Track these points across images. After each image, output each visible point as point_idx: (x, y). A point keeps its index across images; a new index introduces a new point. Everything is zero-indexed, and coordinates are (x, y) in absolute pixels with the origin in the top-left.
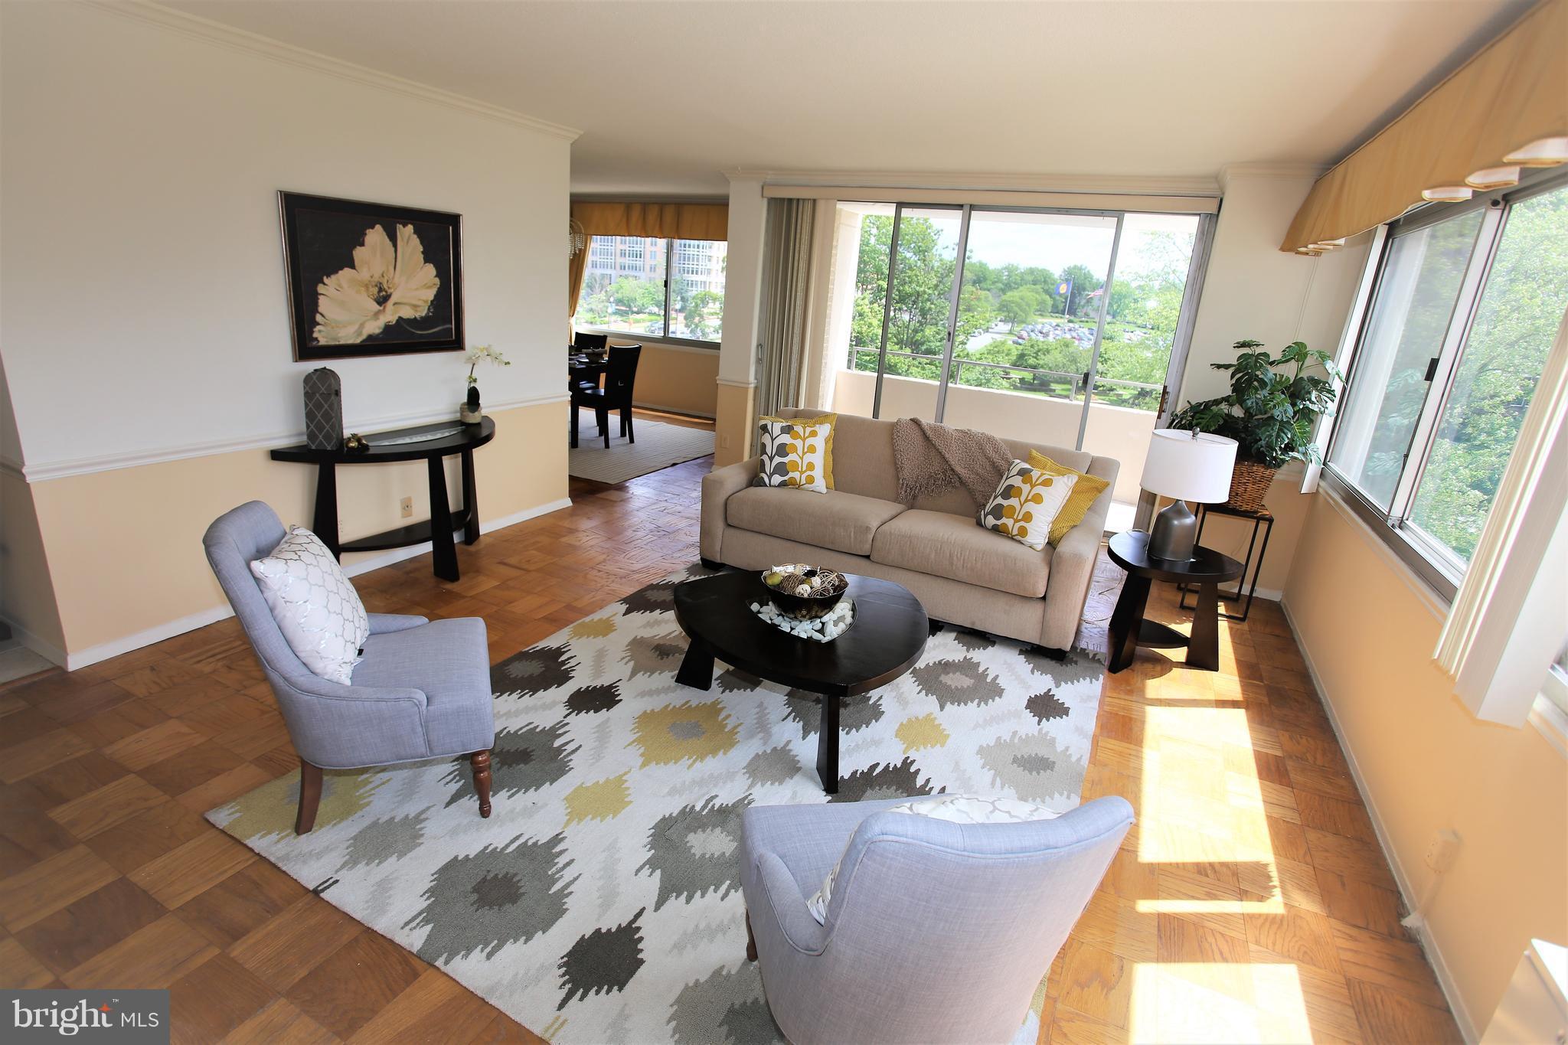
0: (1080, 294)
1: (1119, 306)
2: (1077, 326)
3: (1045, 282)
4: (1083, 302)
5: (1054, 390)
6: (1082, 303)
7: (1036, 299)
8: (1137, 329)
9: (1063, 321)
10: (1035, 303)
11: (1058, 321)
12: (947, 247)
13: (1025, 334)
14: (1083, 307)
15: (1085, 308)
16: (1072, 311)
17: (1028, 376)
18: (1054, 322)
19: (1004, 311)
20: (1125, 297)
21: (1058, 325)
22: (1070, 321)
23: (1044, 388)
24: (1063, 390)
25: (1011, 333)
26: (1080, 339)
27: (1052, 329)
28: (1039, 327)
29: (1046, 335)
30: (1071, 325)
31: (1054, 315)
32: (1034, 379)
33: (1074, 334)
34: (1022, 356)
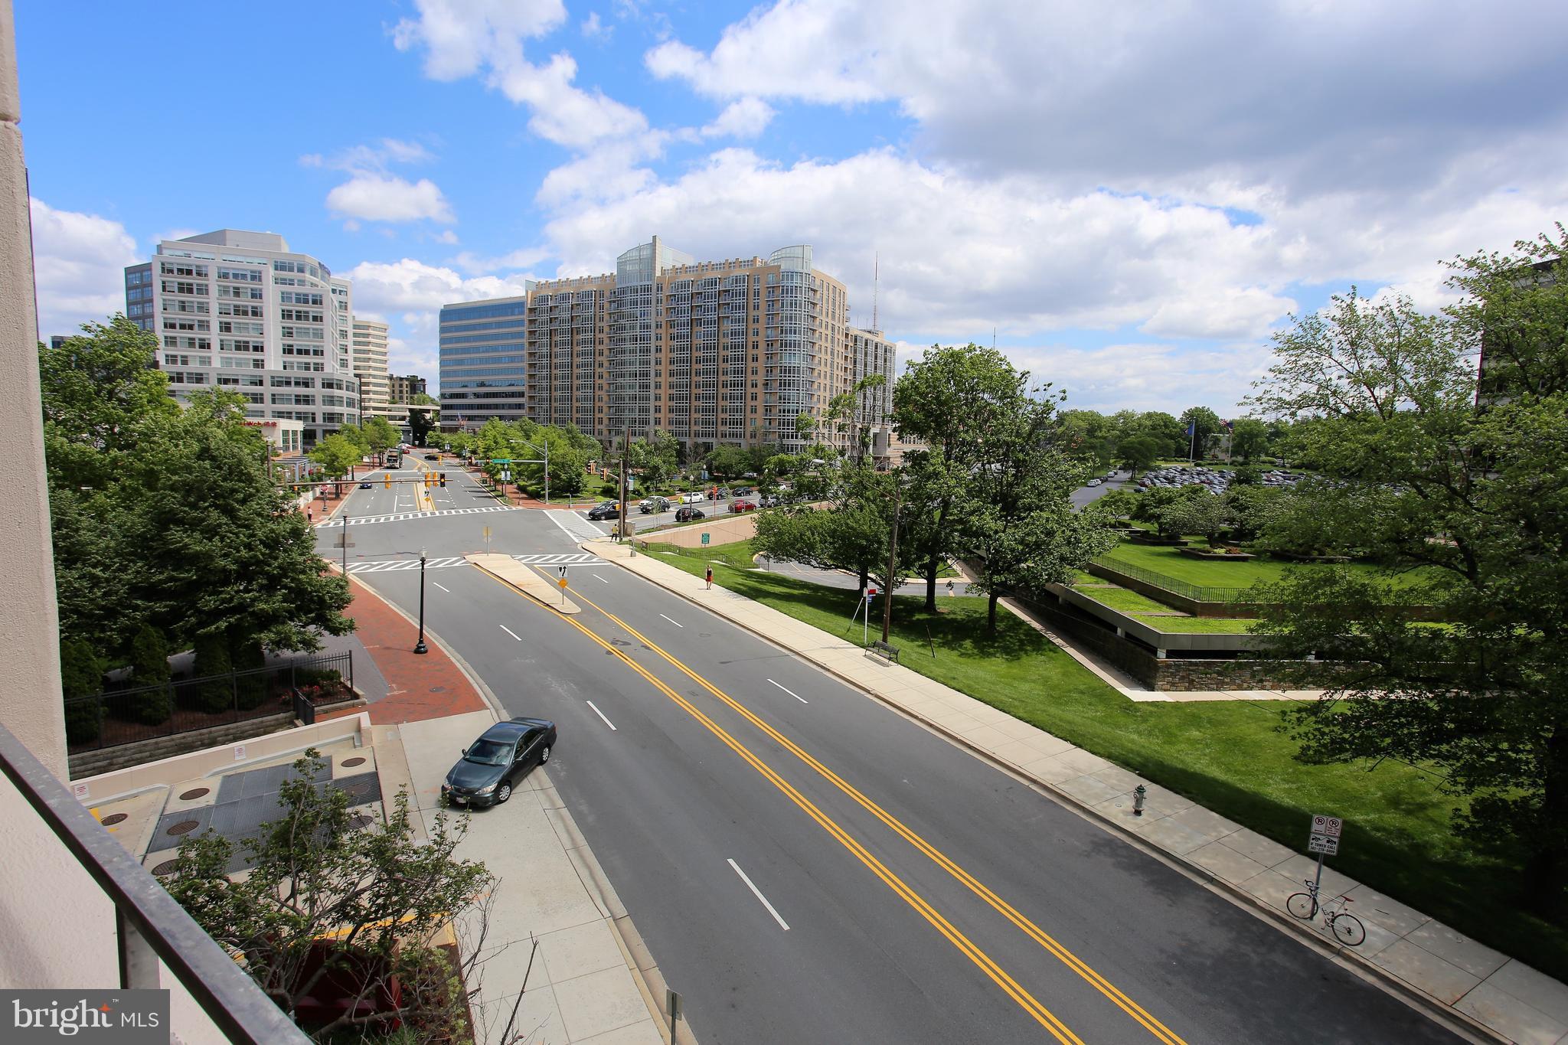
0: (1205, 436)
1: (1251, 445)
2: (1205, 469)
3: (1166, 426)
4: (1210, 444)
5: (1186, 544)
6: (1209, 446)
7: (1157, 443)
8: (1273, 468)
9: (1189, 465)
10: (1156, 449)
11: (1184, 465)
12: (1037, 390)
13: (1148, 482)
14: (1210, 450)
15: (1213, 451)
16: (1198, 455)
17: (1152, 527)
18: (1180, 466)
19: (1122, 459)
20: (1257, 436)
21: (1184, 470)
22: (1197, 465)
23: (1173, 541)
24: (1196, 542)
25: (1132, 480)
26: (1211, 483)
27: (1178, 474)
28: (1163, 473)
29: (1171, 481)
30: (1199, 469)
31: (1179, 459)
32: (1160, 531)
33: (1203, 478)
34: (1142, 506)
